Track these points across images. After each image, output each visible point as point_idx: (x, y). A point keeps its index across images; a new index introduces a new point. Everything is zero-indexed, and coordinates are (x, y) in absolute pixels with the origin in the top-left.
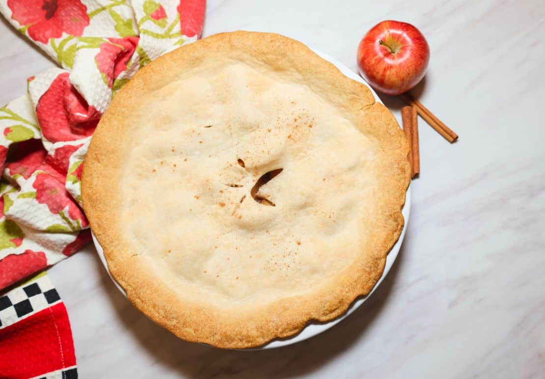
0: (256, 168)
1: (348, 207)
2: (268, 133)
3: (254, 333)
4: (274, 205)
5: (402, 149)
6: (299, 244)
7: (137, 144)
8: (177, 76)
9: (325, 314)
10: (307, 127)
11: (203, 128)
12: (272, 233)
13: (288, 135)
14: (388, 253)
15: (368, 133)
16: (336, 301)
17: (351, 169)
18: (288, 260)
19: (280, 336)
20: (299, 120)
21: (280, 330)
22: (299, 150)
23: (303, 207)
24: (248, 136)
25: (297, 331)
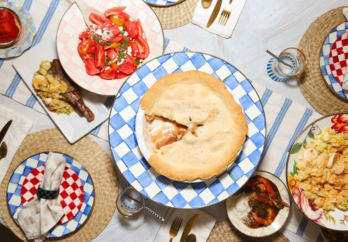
0: (195, 123)
1: (221, 145)
2: (203, 112)
3: (180, 177)
4: (197, 137)
5: (245, 132)
6: (202, 152)
7: (157, 103)
8: (177, 83)
9: (203, 177)
10: (216, 114)
11: (181, 103)
12: (194, 146)
13: (209, 115)
14: (229, 164)
15: (236, 122)
16: (208, 175)
17: (226, 133)
18: (197, 156)
19: (188, 180)
20: (214, 111)
21: (188, 178)
22: (211, 121)
23: (207, 140)
24: (196, 110)
25: (193, 180)
